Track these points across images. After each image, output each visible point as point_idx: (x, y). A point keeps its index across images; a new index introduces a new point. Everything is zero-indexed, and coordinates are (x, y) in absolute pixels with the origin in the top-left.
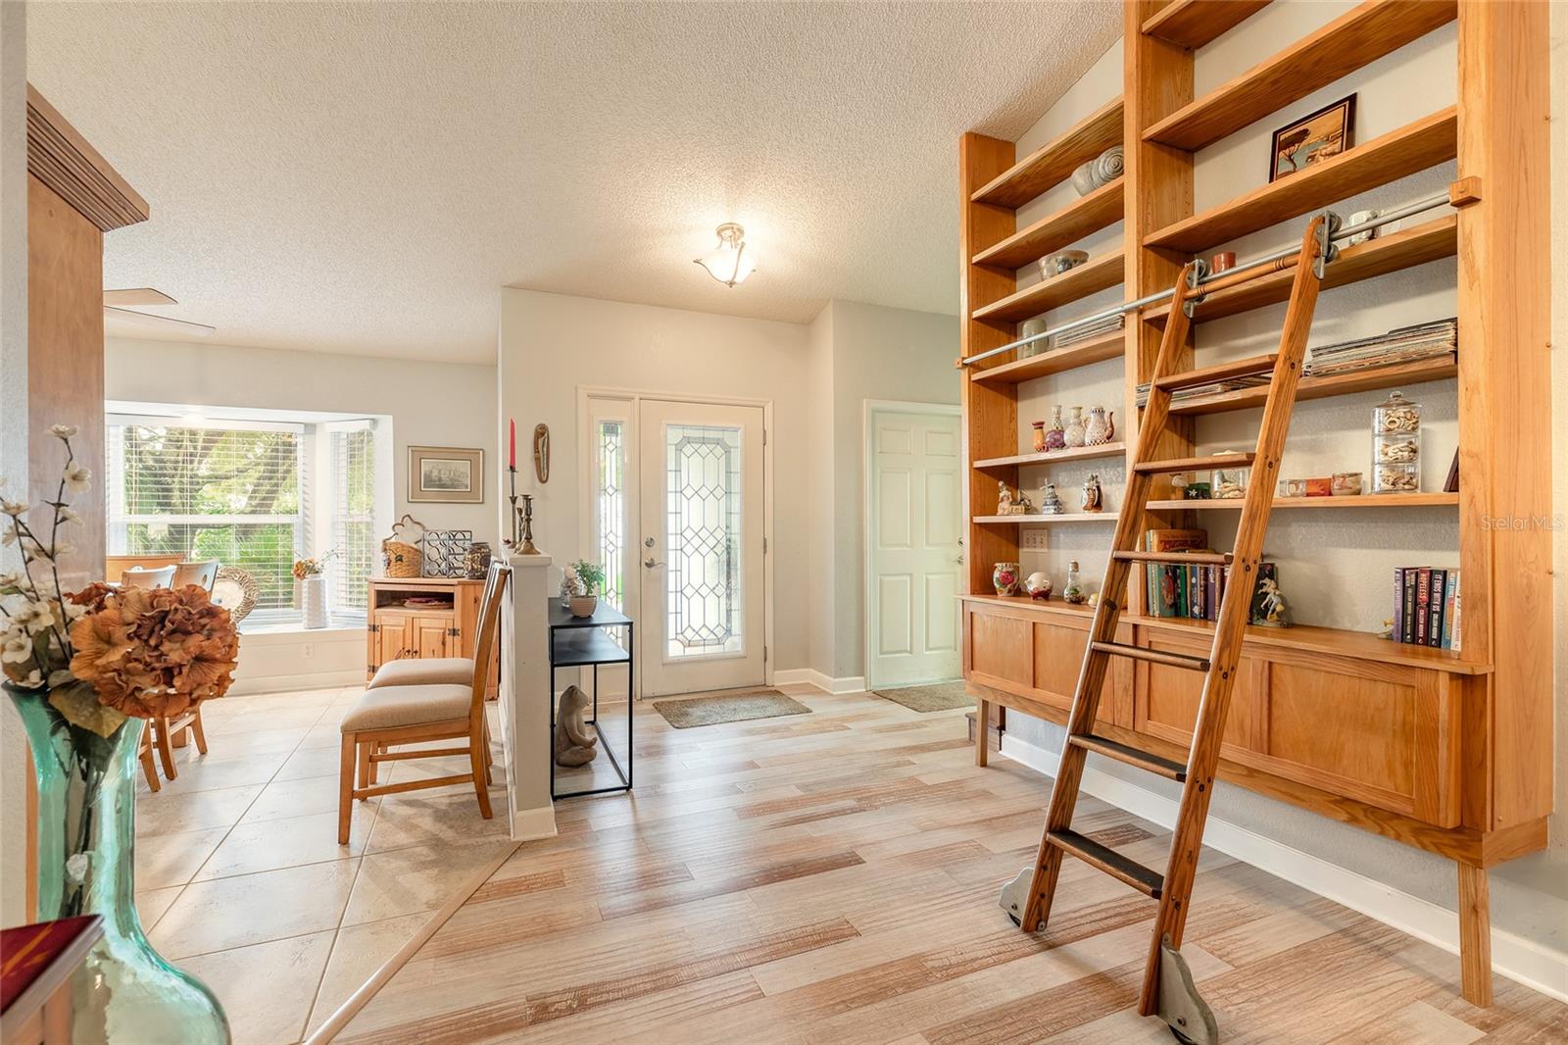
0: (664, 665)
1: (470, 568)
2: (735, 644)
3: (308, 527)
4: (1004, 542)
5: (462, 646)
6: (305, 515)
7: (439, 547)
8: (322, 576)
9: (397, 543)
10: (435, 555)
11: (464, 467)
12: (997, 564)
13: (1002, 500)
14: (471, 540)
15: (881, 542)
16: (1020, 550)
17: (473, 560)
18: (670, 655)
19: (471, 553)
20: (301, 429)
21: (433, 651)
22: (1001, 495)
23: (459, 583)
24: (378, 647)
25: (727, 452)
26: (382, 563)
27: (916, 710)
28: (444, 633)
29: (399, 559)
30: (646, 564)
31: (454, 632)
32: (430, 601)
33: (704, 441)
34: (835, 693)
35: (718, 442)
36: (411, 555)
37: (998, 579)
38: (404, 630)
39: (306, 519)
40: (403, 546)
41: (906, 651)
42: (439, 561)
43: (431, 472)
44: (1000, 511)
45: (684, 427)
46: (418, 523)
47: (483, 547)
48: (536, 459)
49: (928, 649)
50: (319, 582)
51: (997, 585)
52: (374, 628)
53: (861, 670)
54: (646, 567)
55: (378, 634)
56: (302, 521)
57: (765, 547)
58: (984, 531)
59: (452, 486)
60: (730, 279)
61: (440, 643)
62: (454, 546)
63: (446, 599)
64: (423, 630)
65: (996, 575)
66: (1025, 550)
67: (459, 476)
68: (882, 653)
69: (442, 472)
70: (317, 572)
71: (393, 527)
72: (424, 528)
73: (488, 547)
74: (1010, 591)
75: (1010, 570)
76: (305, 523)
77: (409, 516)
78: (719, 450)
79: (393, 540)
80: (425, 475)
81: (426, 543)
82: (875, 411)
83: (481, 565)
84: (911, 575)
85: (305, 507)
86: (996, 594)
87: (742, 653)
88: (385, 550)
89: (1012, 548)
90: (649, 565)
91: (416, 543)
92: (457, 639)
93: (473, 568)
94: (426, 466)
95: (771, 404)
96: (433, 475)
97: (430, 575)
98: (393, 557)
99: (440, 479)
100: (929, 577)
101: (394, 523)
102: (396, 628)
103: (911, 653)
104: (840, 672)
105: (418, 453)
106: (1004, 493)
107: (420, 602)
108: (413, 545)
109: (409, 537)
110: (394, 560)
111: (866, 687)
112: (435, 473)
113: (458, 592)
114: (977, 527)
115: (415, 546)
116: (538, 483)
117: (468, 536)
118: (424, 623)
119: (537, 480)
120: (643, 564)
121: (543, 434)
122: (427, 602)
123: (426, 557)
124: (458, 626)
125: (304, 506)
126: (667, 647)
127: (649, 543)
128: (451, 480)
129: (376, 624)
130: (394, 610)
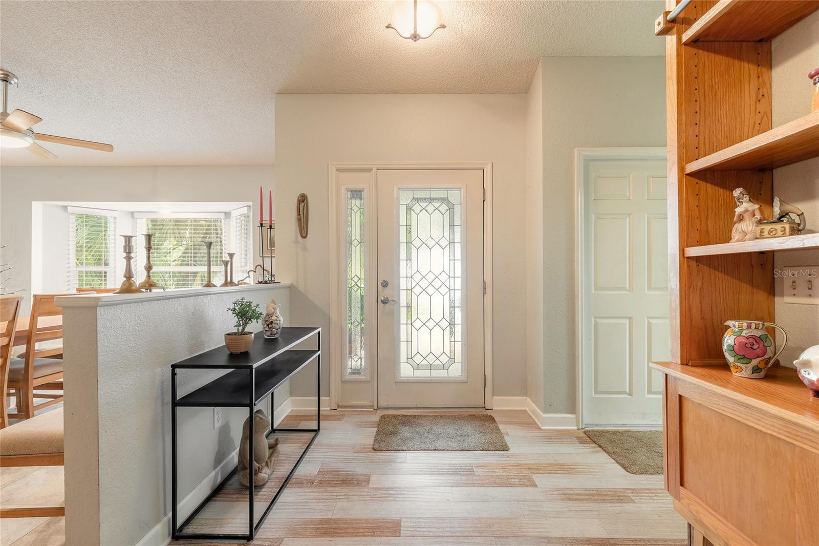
0: (396, 383)
2: (456, 371)
4: (745, 287)
12: (730, 323)
13: (741, 218)
15: (596, 284)
16: (777, 300)
18: (402, 375)
20: (222, 216)
22: (738, 210)
25: (451, 208)
27: (625, 468)
30: (382, 301)
33: (431, 200)
34: (544, 428)
35: (443, 200)
37: (732, 349)
41: (625, 393)
44: (736, 235)
45: (413, 190)
48: (298, 220)
49: (650, 392)
51: (730, 359)
53: (572, 407)
54: (382, 304)
57: (485, 288)
58: (705, 268)
60: (412, 32)
65: (729, 340)
66: (788, 299)
68: (596, 392)
72: (269, 273)
74: (756, 370)
75: (758, 333)
77: (260, 266)
78: (444, 208)
82: (588, 161)
84: (630, 318)
86: (730, 371)
87: (463, 379)
89: (761, 296)
90: (385, 302)
95: (489, 166)
100: (652, 321)
103: (630, 394)
104: (549, 408)
106: (745, 206)
111: (577, 424)
114: (694, 263)
116: (300, 238)
119: (299, 235)
120: (379, 301)
121: (303, 201)
126: (399, 369)
127: (385, 284)
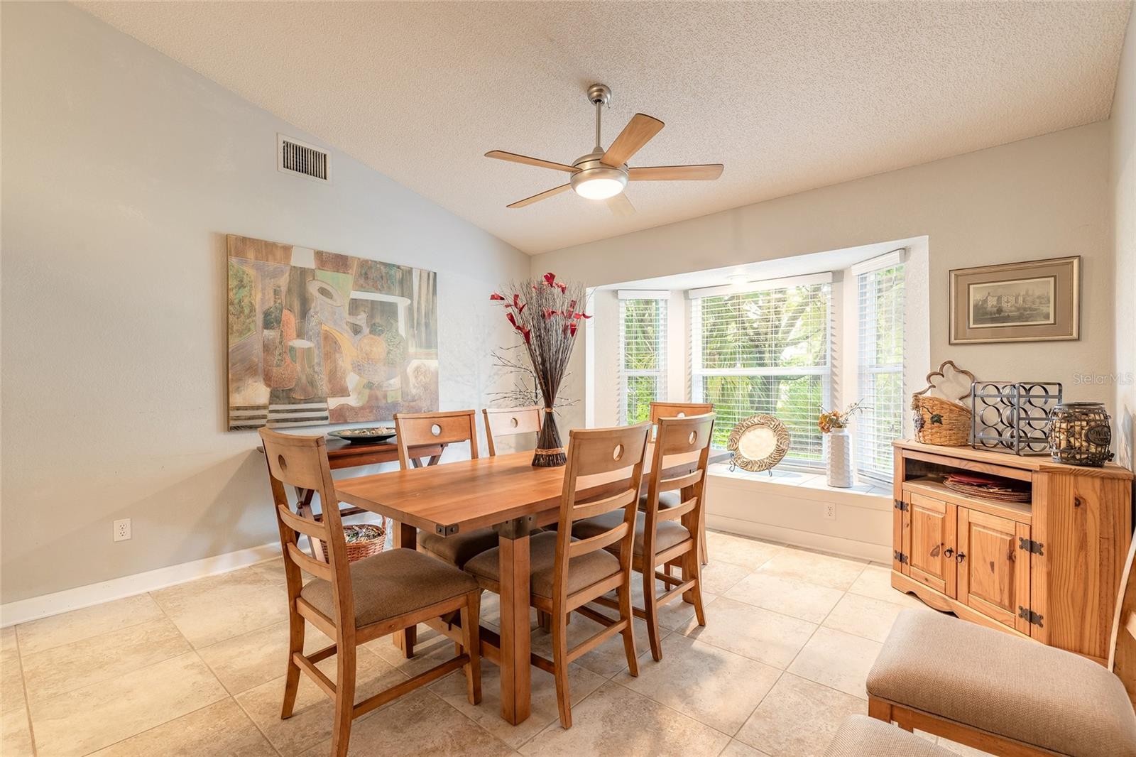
1: (1063, 445)
3: (835, 378)
5: (1049, 574)
6: (833, 366)
7: (1000, 406)
8: (846, 431)
9: (931, 399)
10: (992, 417)
11: (1044, 287)
14: (1059, 396)
17: (1070, 433)
19: (1068, 419)
21: (992, 564)
23: (1043, 470)
24: (906, 531)
26: (913, 424)
28: (1012, 543)
29: (937, 420)
31: (1032, 547)
32: (985, 485)
36: (954, 416)
38: (943, 520)
39: (834, 369)
40: (942, 403)
42: (1000, 427)
43: (985, 301)
46: (963, 372)
47: (1093, 411)
50: (843, 437)
52: (901, 506)
55: (907, 515)
56: (830, 372)
59: (1020, 318)
61: (1005, 557)
62: (1028, 406)
63: (1019, 491)
64: (974, 528)
67: (1034, 303)
69: (1004, 299)
70: (841, 427)
71: (929, 378)
72: (973, 378)
73: (1103, 411)
76: (833, 374)
77: (951, 363)
79: (928, 394)
80: (975, 306)
81: (978, 400)
83: (1088, 441)
85: (833, 358)
88: (917, 407)
91: (961, 399)
92: (1040, 561)
93: (1070, 446)
94: (976, 294)
96: (990, 303)
97: (983, 446)
98: (927, 417)
99: (1000, 311)
101: (929, 372)
102: (930, 513)
105: (963, 277)
107: (968, 484)
108: (957, 402)
109: (951, 390)
110: (928, 421)
112: (992, 302)
113: (1040, 485)
115: (961, 404)
117: (1053, 390)
118: (976, 517)
122: (979, 486)
123: (978, 419)
124: (1040, 537)
125: (832, 356)
128: (1018, 309)
129: (906, 501)
130: (928, 488)
